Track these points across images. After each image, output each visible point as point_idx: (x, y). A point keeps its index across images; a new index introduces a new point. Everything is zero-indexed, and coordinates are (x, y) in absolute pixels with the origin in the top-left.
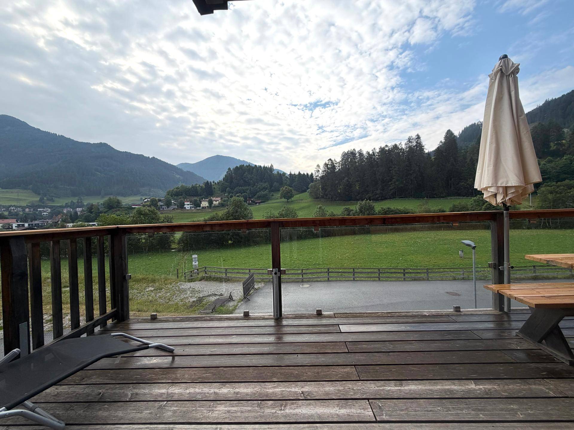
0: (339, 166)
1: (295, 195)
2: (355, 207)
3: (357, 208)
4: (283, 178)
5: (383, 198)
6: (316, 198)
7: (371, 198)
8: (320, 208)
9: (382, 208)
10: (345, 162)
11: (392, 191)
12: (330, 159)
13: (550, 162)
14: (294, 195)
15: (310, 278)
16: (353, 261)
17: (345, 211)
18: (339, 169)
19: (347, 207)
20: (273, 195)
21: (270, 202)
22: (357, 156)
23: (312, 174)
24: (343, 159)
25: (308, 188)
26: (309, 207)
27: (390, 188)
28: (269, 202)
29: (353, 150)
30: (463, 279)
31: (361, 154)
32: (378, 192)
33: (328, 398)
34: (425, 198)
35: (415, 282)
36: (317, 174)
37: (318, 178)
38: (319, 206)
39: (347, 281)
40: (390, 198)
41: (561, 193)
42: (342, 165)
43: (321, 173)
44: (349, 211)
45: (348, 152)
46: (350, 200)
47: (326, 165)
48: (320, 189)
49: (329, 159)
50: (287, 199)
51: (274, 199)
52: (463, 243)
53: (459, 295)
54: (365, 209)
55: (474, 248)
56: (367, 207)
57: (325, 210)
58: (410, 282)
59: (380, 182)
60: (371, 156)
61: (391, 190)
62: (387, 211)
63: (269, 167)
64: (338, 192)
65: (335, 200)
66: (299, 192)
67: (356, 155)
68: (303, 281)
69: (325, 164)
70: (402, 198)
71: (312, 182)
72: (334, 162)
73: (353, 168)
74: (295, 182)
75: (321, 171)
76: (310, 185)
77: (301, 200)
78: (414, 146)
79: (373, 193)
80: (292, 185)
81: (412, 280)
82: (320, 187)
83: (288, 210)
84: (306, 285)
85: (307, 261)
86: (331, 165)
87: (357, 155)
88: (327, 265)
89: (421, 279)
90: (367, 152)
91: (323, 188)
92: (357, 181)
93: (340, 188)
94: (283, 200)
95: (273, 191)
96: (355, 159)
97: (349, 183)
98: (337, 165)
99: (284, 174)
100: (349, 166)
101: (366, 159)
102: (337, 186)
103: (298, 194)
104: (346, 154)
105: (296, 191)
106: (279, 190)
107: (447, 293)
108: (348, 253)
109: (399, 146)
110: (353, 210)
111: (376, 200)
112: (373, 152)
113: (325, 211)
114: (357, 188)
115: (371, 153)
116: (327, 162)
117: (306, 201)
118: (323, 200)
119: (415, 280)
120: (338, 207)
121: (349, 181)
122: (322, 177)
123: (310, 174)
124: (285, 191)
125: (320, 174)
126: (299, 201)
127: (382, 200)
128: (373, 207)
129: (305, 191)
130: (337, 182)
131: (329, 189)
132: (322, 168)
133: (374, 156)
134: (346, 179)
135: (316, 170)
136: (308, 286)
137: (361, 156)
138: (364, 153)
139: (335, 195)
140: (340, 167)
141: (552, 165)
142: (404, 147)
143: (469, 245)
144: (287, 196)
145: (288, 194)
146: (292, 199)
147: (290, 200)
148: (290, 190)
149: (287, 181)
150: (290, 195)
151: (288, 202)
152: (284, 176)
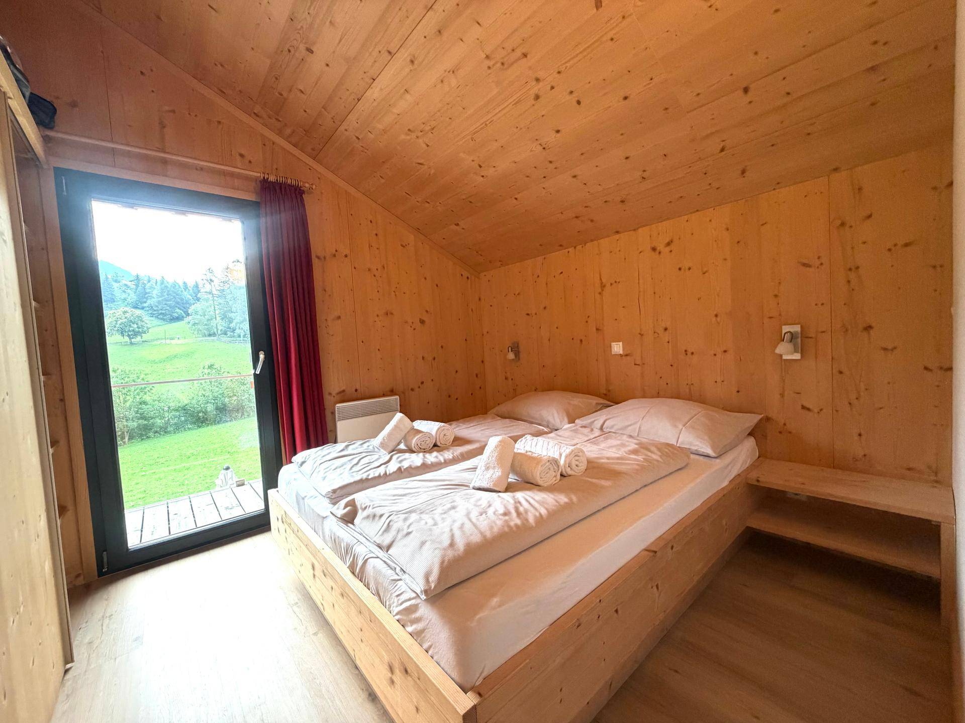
4: (115, 286)
6: (209, 336)
14: (149, 328)
23: (196, 286)
25: (188, 315)
36: (208, 287)
37: (210, 294)
43: (217, 286)
47: (229, 270)
48: (218, 318)
50: (129, 336)
69: (227, 268)
71: (197, 303)
74: (154, 298)
75: (216, 282)
76: (194, 307)
77: (169, 339)
80: (145, 305)
82: (217, 312)
91: (223, 317)
94: (119, 338)
105: (157, 317)
116: (230, 267)
117: (184, 341)
118: (224, 339)
122: (220, 295)
123: (191, 284)
124: (121, 319)
126: (163, 341)
129: (181, 320)
131: (238, 318)
132: (219, 276)
135: (205, 277)
144: (129, 330)
145: (130, 326)
146: (145, 336)
147: (139, 339)
148: (138, 316)
149: (129, 295)
150: (138, 328)
151: (132, 344)
152: (119, 282)
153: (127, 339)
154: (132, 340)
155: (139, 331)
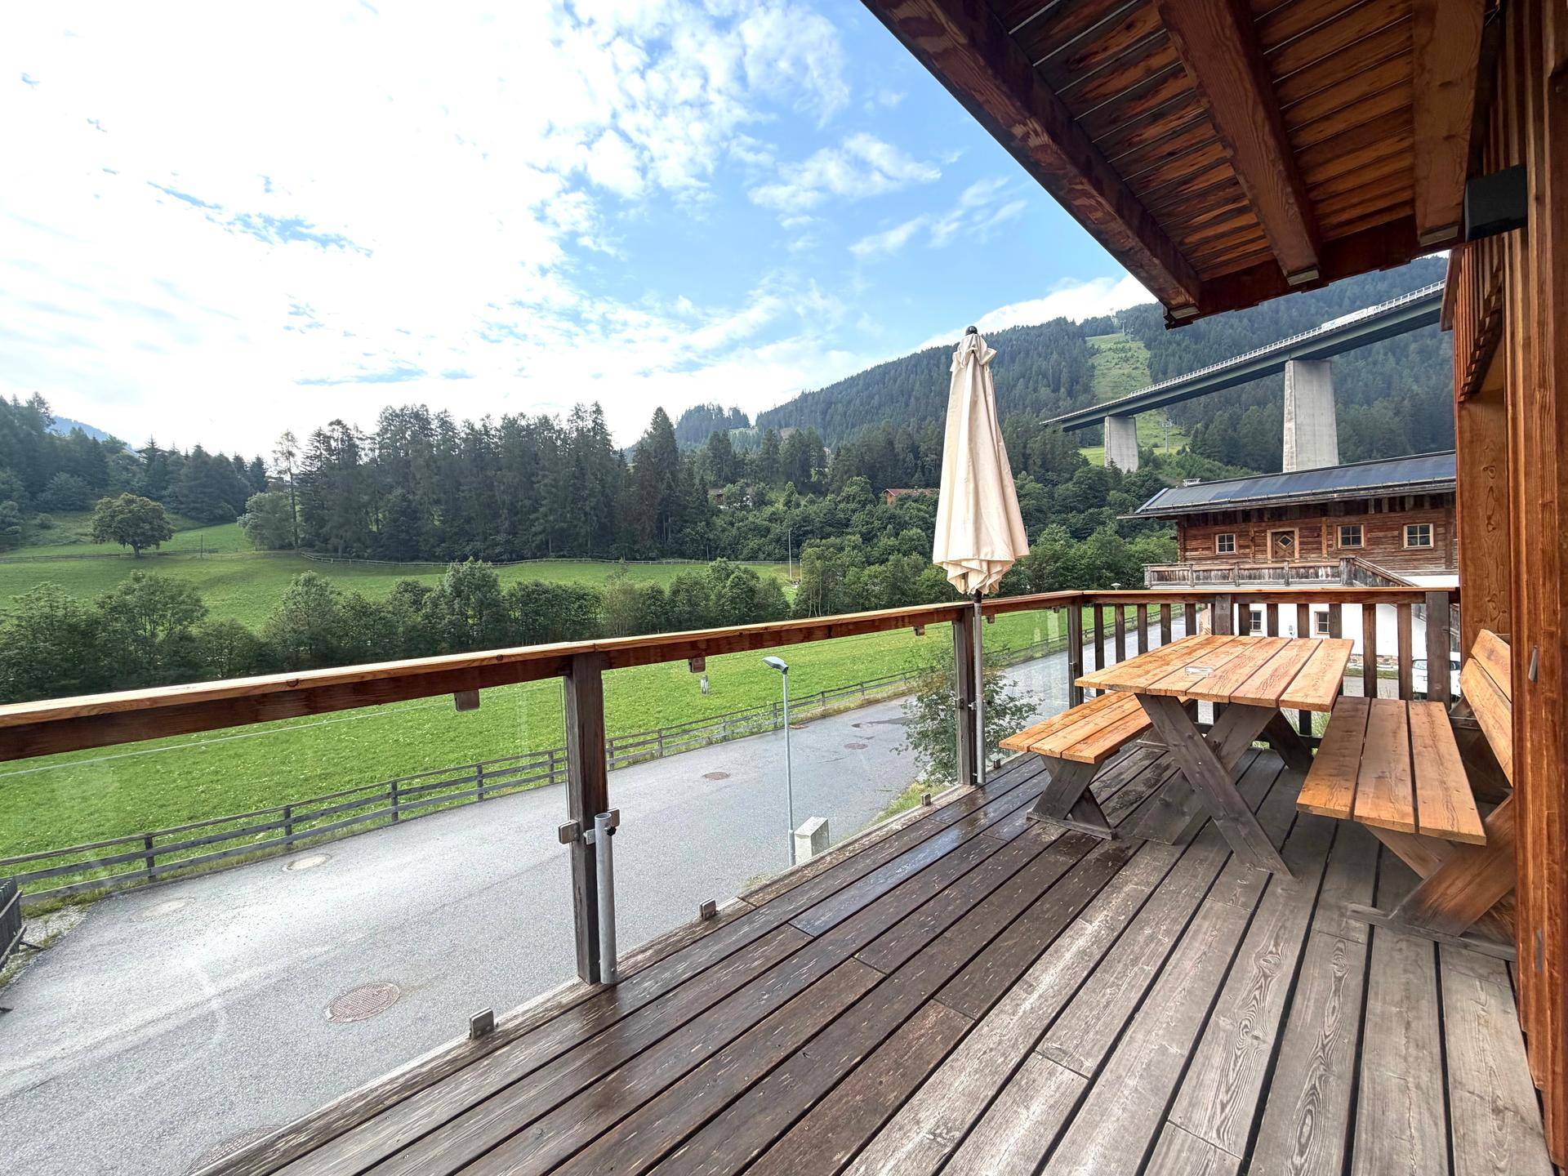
0: (373, 450)
1: (179, 531)
2: (438, 580)
3: (446, 585)
4: (110, 459)
5: (515, 556)
6: (282, 547)
7: (482, 555)
8: (309, 582)
9: (520, 583)
10: (393, 440)
11: (539, 538)
12: (339, 423)
13: (812, 502)
14: (171, 532)
15: (322, 831)
16: (453, 744)
17: (406, 591)
18: (373, 460)
19: (410, 579)
20: (44, 526)
21: (26, 553)
22: (433, 427)
23: (259, 463)
24: (387, 430)
25: (243, 511)
26: (245, 577)
27: (533, 529)
28: (23, 555)
29: (418, 406)
30: (725, 739)
31: (445, 424)
32: (501, 538)
33: (984, 1104)
34: (621, 561)
35: (637, 768)
36: (284, 465)
37: (287, 478)
38: (303, 576)
39: (459, 807)
40: (534, 557)
41: (830, 559)
42: (380, 449)
44: (418, 593)
45: (402, 410)
46: (413, 559)
47: (322, 438)
48: (299, 519)
49: (334, 419)
50: (134, 543)
51: (56, 542)
52: (766, 662)
53: (727, 776)
54: (469, 587)
55: (785, 671)
56: (476, 582)
57: (329, 589)
58: (626, 770)
59: (506, 511)
60: (476, 437)
61: (535, 534)
62: (533, 592)
63: (23, 403)
64: (371, 531)
65: (358, 557)
66: (198, 519)
67: (429, 423)
68: (289, 849)
69: (319, 435)
70: (564, 556)
71: (261, 491)
72: (353, 432)
73: (421, 461)
74: (181, 481)
75: (299, 457)
76: (254, 498)
77: (210, 552)
78: (589, 430)
79: (486, 539)
80: (164, 493)
81: (630, 765)
82: (297, 508)
83: (155, 587)
84: (305, 862)
85: (273, 774)
86: (342, 440)
87: (434, 425)
88: (361, 772)
89: (648, 756)
90: (467, 421)
91: (308, 517)
92: (438, 502)
93: (377, 521)
94: (113, 547)
95: (49, 508)
96: (426, 435)
97: (409, 507)
98: (367, 444)
99: (115, 446)
100: (407, 454)
101: (465, 440)
102: (367, 513)
103: (190, 529)
104: (397, 416)
105: (185, 515)
106: (84, 508)
107: (706, 776)
108: (429, 721)
109: (555, 424)
110: (429, 590)
111: (497, 560)
112: (484, 426)
113: (331, 593)
114: (437, 523)
115: (478, 426)
116: (327, 431)
117: (235, 556)
118: (309, 554)
119: (636, 762)
120: (371, 578)
121: (409, 501)
122: (305, 479)
123: (249, 459)
124: (121, 512)
125: (298, 466)
126: (198, 555)
127: (511, 560)
128: (495, 581)
129: (230, 519)
130: (366, 498)
131: (336, 518)
132: (304, 446)
133: (488, 436)
134: (399, 491)
135: (279, 448)
136: (318, 860)
137: (447, 431)
138: (458, 424)
139: (359, 540)
140: (377, 452)
141: (815, 507)
142: (566, 426)
143: (777, 666)
144: (136, 533)
145: (138, 526)
146: (164, 546)
147: (152, 549)
148: (154, 510)
149: (134, 475)
150: (152, 529)
151: (139, 557)
152: (118, 452)
153: (130, 548)
154: (141, 551)
155: (153, 536)
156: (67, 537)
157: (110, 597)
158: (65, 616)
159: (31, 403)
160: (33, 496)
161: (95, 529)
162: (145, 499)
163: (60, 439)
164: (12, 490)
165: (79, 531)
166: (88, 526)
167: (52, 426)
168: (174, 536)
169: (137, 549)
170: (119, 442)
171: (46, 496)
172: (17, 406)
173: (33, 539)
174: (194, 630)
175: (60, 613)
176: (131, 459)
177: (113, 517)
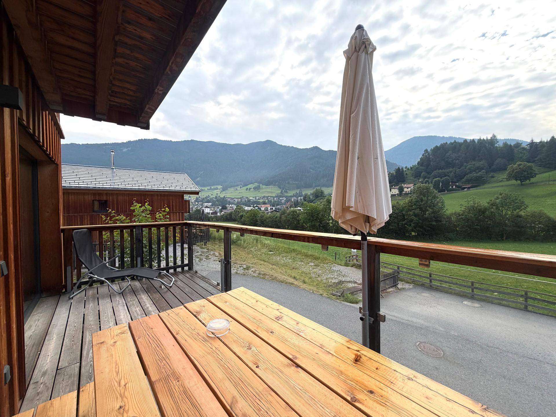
1: (540, 174)
4: (516, 151)
14: (536, 174)
15: (486, 296)
20: (493, 177)
21: (486, 186)
50: (520, 180)
66: (549, 168)
68: (472, 298)
74: (542, 153)
77: (553, 181)
84: (474, 304)
94: (514, 182)
95: (494, 171)
99: (518, 145)
103: (546, 172)
105: (544, 167)
106: (505, 169)
124: (516, 169)
126: (547, 183)
136: (477, 305)
144: (521, 177)
145: (522, 174)
146: (533, 180)
147: (528, 181)
148: (529, 167)
149: (524, 154)
150: (528, 174)
151: (522, 185)
152: (519, 147)
153: (519, 182)
154: (523, 183)
155: (528, 176)
156: (499, 180)
157: (491, 201)
158: (478, 206)
159: (491, 138)
160: (490, 167)
161: (507, 176)
162: (526, 163)
163: (499, 147)
164: (484, 167)
165: (503, 177)
166: (505, 175)
167: (498, 144)
168: (537, 176)
169: (521, 182)
170: (519, 143)
171: (494, 167)
172: (487, 140)
173: (489, 181)
174: (522, 213)
175: (476, 205)
176: (524, 149)
177: (513, 171)
